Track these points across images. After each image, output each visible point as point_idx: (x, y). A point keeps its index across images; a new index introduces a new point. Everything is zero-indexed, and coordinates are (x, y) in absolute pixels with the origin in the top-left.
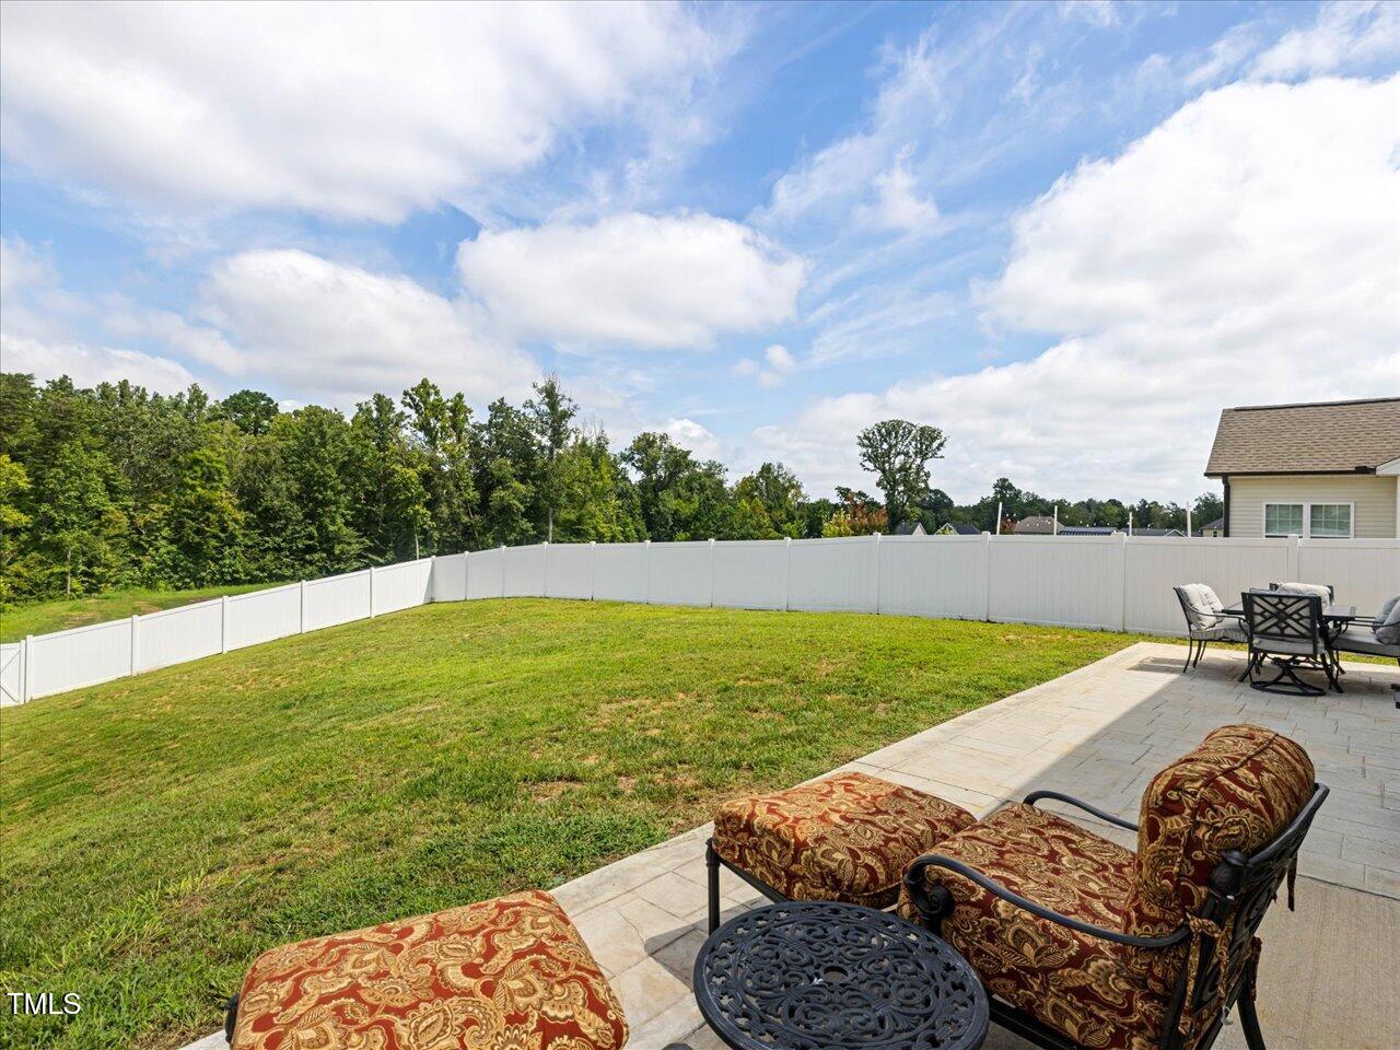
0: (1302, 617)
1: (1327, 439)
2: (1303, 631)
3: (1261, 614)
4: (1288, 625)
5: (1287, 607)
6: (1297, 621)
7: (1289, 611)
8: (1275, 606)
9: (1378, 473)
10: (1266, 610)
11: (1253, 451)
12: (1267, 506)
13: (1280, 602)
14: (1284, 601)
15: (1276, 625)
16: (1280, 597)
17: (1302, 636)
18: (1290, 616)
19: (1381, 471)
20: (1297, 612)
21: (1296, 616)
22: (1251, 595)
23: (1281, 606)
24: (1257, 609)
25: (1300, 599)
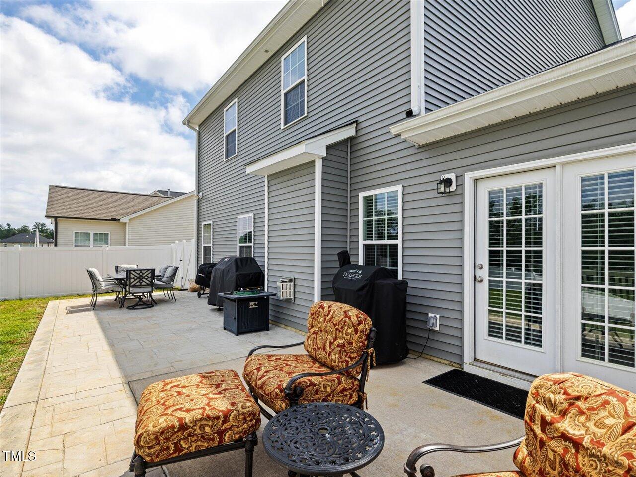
0: (148, 277)
1: (98, 205)
2: (148, 282)
3: (133, 278)
4: (143, 281)
5: (143, 274)
6: (146, 279)
7: (144, 275)
8: (139, 274)
9: (121, 221)
10: (135, 276)
11: (68, 207)
12: (76, 233)
13: (141, 272)
14: (142, 271)
15: (139, 282)
16: (141, 270)
17: (148, 285)
18: (144, 278)
19: (122, 220)
20: (146, 276)
21: (146, 277)
22: (130, 271)
23: (141, 274)
24: (132, 276)
25: (148, 270)
